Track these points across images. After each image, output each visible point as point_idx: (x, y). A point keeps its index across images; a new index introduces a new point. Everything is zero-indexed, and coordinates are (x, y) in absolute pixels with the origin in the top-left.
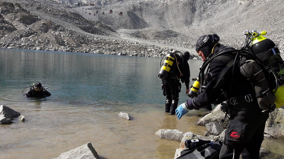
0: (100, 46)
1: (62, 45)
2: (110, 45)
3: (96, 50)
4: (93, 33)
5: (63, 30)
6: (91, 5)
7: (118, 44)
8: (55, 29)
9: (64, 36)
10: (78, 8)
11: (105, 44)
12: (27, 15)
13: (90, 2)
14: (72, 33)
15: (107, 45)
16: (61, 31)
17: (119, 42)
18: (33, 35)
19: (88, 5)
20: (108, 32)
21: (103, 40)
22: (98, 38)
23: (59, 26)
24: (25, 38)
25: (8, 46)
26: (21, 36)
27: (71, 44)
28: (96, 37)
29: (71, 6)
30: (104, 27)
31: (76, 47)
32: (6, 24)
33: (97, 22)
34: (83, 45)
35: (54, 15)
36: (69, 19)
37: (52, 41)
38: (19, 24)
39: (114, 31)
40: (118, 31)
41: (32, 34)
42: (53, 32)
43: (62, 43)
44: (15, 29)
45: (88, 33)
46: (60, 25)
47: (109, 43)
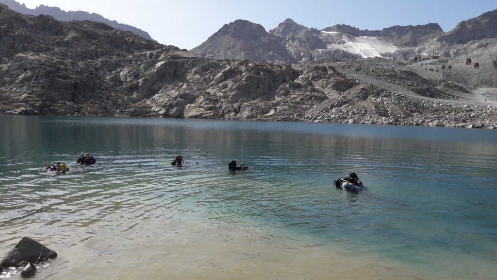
0: (441, 116)
1: (384, 116)
2: (458, 112)
3: (433, 120)
4: (432, 96)
5: (389, 96)
6: (434, 58)
7: (471, 110)
8: (378, 95)
9: (387, 103)
10: (414, 64)
11: (449, 112)
12: (342, 79)
13: (432, 54)
14: (399, 98)
15: (453, 114)
16: (385, 96)
17: (474, 108)
18: (346, 105)
19: (429, 59)
20: (457, 93)
21: (447, 106)
22: (439, 103)
23: (382, 90)
24: (336, 109)
25: (315, 119)
26: (332, 107)
27: (396, 113)
28: (436, 102)
29: (405, 62)
30: (451, 87)
31: (403, 118)
32: (316, 93)
33: (440, 81)
34: (415, 114)
35: (378, 76)
36: (397, 81)
37: (371, 111)
38: (332, 91)
39: (467, 92)
40: (475, 92)
41: (346, 102)
42: (373, 99)
43: (384, 113)
44: (326, 98)
45: (424, 98)
46: (384, 89)
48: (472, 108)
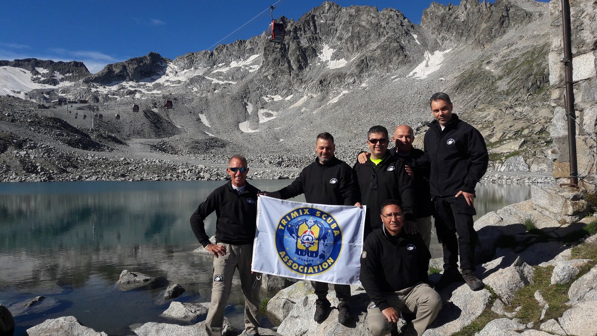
0: (98, 170)
1: (32, 172)
2: (115, 166)
3: (91, 176)
4: (85, 147)
5: (34, 147)
6: (82, 102)
7: (128, 163)
8: (19, 146)
9: (35, 157)
10: (59, 108)
11: (106, 166)
13: (79, 98)
14: (48, 151)
15: (110, 168)
16: (31, 148)
17: (131, 161)
19: (75, 102)
20: (111, 144)
21: (103, 159)
22: (94, 156)
23: (25, 141)
27: (48, 169)
28: (91, 155)
29: (47, 105)
30: (105, 138)
31: (56, 174)
33: (92, 130)
34: (69, 170)
36: (42, 129)
37: (16, 167)
39: (120, 143)
40: (128, 142)
42: (15, 152)
43: (32, 169)
45: (77, 150)
46: (27, 139)
47: (115, 164)
48: (129, 161)
